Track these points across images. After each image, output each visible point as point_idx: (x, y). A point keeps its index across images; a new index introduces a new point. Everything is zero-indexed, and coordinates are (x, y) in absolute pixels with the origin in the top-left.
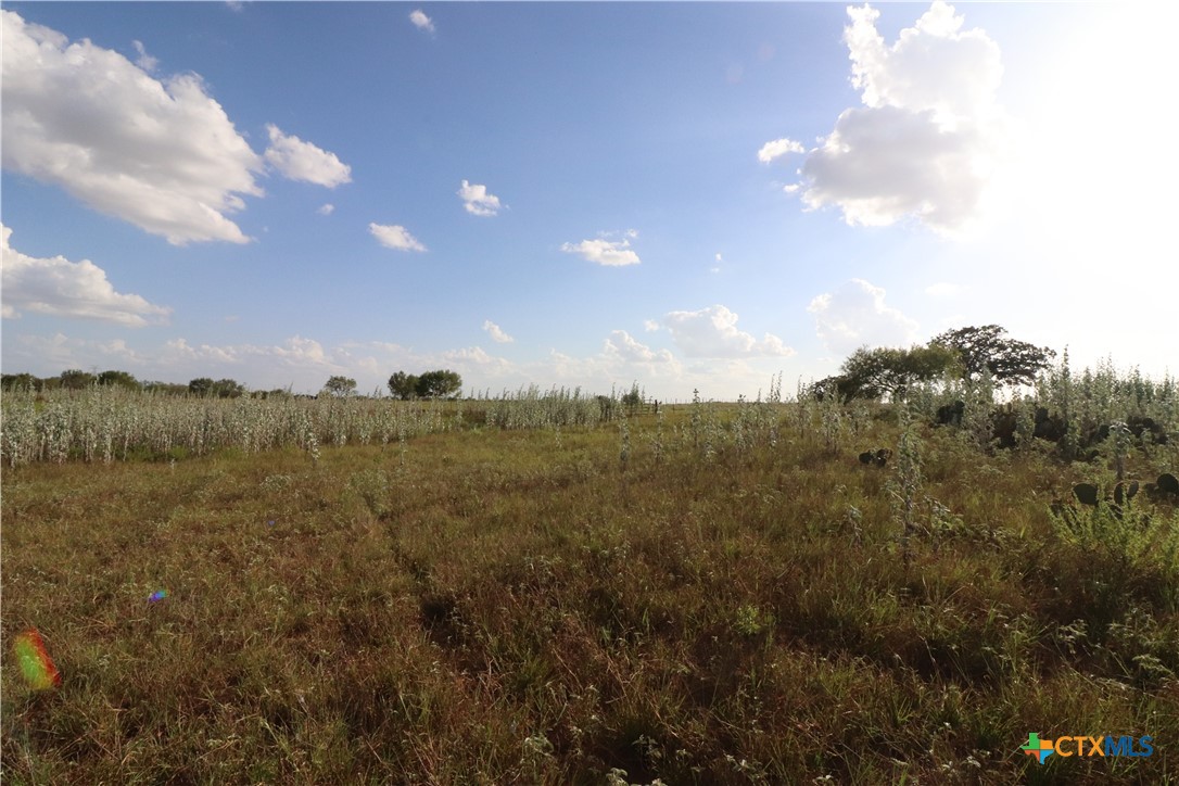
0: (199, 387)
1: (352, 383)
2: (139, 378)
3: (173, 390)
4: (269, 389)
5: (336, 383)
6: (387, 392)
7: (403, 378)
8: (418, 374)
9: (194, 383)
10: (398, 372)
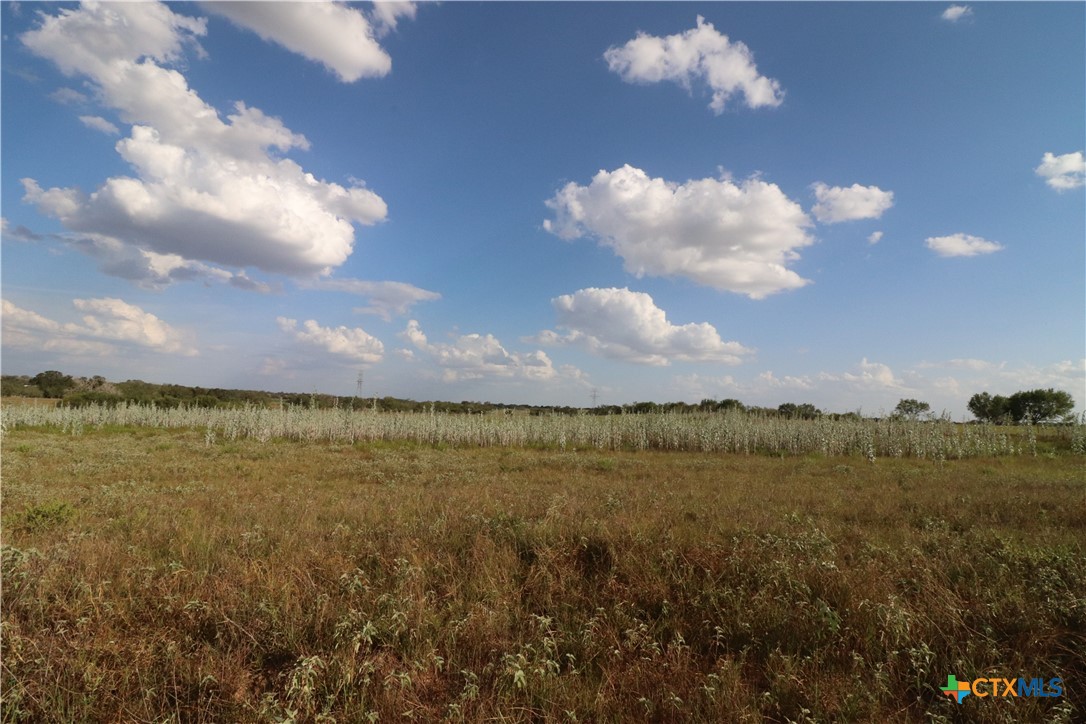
0: (787, 411)
1: (924, 406)
2: (745, 404)
3: (770, 413)
4: (842, 413)
5: (907, 406)
6: (971, 416)
7: (987, 399)
8: (1007, 394)
9: (782, 407)
10: (980, 393)
